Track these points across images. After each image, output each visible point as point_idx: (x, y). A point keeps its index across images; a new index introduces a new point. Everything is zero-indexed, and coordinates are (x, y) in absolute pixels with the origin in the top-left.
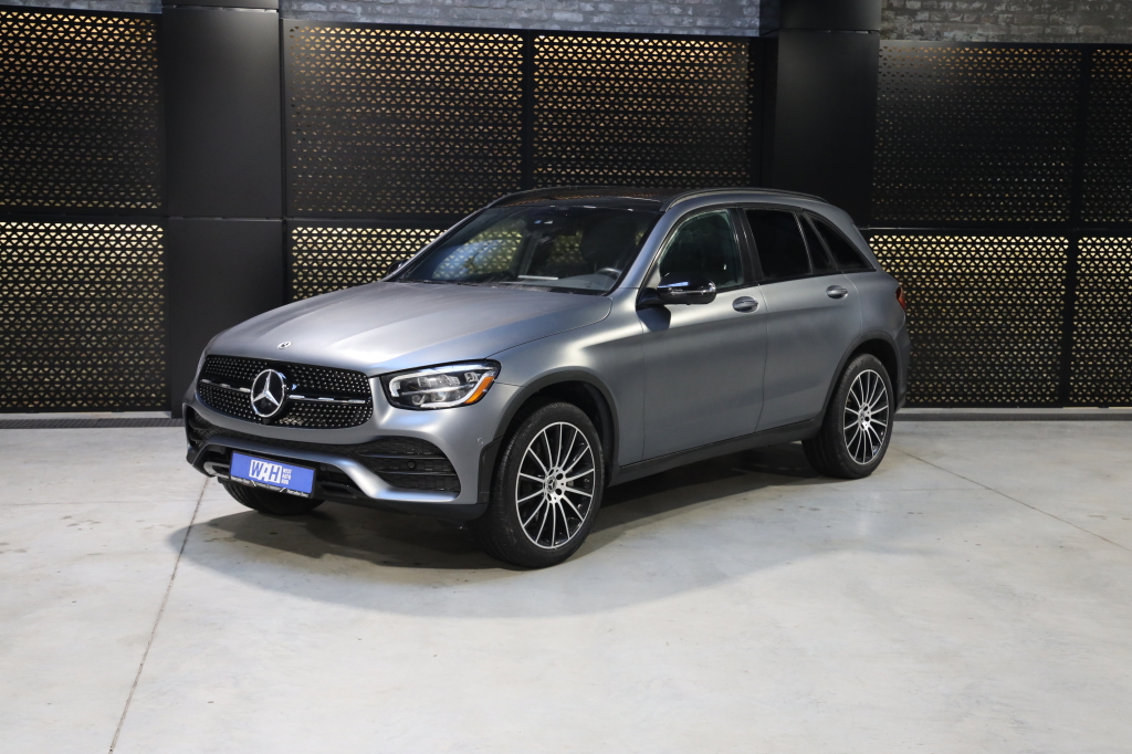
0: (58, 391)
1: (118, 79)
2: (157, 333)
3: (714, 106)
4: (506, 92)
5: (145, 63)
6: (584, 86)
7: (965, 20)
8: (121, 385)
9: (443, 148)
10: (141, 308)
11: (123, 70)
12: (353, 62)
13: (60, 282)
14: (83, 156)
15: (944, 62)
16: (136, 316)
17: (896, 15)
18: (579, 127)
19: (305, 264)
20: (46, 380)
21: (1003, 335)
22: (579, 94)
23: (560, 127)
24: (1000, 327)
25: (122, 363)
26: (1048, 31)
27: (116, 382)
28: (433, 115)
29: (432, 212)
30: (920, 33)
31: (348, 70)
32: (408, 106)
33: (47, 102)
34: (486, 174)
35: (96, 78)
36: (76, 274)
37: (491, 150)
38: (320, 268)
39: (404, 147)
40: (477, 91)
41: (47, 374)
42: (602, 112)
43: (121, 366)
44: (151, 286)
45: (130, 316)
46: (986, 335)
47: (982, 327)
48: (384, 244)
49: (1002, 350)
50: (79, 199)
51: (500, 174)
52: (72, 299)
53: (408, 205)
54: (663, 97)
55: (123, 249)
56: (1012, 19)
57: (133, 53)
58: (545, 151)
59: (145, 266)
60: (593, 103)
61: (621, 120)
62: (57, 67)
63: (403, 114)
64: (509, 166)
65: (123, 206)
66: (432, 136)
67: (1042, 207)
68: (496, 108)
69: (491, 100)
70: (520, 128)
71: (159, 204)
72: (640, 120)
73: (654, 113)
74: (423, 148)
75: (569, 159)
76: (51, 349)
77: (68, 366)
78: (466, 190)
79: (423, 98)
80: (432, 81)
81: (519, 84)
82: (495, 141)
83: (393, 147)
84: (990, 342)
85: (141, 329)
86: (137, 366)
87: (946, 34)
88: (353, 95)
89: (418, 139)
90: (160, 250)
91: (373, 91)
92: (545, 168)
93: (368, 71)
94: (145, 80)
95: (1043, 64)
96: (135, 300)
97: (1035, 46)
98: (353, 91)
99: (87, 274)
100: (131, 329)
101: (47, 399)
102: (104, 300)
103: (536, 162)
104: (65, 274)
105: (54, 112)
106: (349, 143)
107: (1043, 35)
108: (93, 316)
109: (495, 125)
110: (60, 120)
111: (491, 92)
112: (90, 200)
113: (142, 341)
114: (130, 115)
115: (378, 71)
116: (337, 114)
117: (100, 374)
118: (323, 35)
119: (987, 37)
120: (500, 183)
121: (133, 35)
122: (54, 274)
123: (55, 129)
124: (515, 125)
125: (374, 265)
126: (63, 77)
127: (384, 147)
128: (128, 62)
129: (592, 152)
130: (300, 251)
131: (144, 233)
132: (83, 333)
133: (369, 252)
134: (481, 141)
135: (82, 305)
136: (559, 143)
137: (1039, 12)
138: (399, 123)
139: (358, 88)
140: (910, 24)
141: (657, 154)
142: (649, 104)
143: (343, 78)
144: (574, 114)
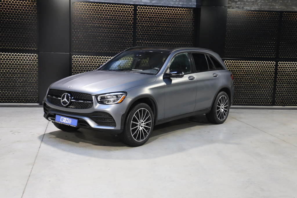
0: (9, 97)
1: (26, 15)
2: (36, 83)
3: (184, 25)
4: (129, 21)
5: (34, 11)
6: (150, 20)
7: (250, 4)
8: (26, 96)
9: (112, 35)
10: (32, 76)
11: (28, 13)
12: (89, 12)
13: (10, 69)
14: (17, 35)
15: (244, 15)
16: (30, 78)
17: (232, 2)
18: (148, 30)
19: (75, 65)
20: (6, 94)
21: (258, 87)
22: (148, 22)
23: (143, 30)
24: (257, 85)
25: (26, 90)
26: (271, 7)
27: (25, 95)
28: (110, 26)
29: (109, 52)
30: (238, 7)
31: (88, 14)
32: (103, 24)
33: (7, 20)
34: (123, 42)
35: (21, 15)
36: (14, 66)
37: (125, 36)
38: (79, 66)
39: (102, 35)
40: (121, 20)
41: (6, 93)
42: (154, 26)
43: (26, 91)
44: (34, 70)
45: (29, 78)
46: (254, 87)
47: (253, 85)
48: (96, 60)
49: (258, 91)
50: (16, 47)
51: (127, 42)
52: (13, 73)
53: (103, 50)
54: (171, 23)
55: (27, 60)
56: (262, 4)
57: (31, 8)
58: (139, 36)
59: (33, 65)
60: (152, 24)
61: (159, 29)
62: (10, 11)
63: (102, 26)
64: (130, 40)
65: (27, 49)
66: (110, 32)
67: (269, 53)
68: (126, 25)
69: (125, 23)
70: (133, 30)
71: (37, 48)
72: (164, 29)
73: (168, 27)
74: (107, 35)
75: (145, 39)
76: (8, 86)
77: (12, 91)
78: (118, 46)
79: (107, 22)
80: (110, 17)
81: (133, 19)
82: (126, 34)
83: (99, 35)
84: (255, 89)
85: (32, 81)
86: (30, 91)
87: (245, 8)
88: (89, 21)
89: (106, 33)
90: (37, 60)
91: (94, 20)
92: (139, 41)
93: (93, 14)
94: (34, 15)
95: (270, 16)
96: (30, 74)
97: (268, 11)
98: (89, 19)
99: (17, 67)
100: (29, 81)
101: (6, 100)
102: (22, 73)
103: (137, 39)
104: (12, 66)
105: (9, 23)
106: (88, 33)
107: (270, 8)
108: (19, 78)
109: (126, 29)
110: (11, 26)
111: (125, 20)
112: (19, 47)
113: (32, 85)
114: (29, 24)
115: (96, 14)
116: (84, 25)
117: (20, 93)
118: (81, 4)
119: (255, 9)
120: (127, 45)
121: (30, 3)
122: (9, 66)
123: (9, 28)
124: (131, 29)
125: (94, 66)
126: (12, 14)
127: (97, 34)
128: (29, 10)
129: (152, 37)
130: (74, 62)
131: (33, 56)
132: (16, 82)
133: (92, 62)
134: (122, 33)
135: (16, 75)
136: (143, 34)
137: (269, 2)
138: (101, 28)
139: (90, 19)
140: (235, 5)
141: (169, 38)
142: (167, 25)
143: (86, 16)
144: (147, 27)
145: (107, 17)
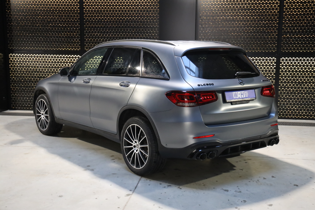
1: (147, 11)
4: (273, 9)
5: (155, 5)
6: (303, 5)
9: (250, 30)
11: (149, 8)
18: (300, 20)
22: (301, 8)
23: (293, 20)
28: (247, 18)
31: (219, 4)
32: (238, 16)
33: (127, 19)
34: (264, 38)
35: (141, 11)
37: (267, 29)
39: (236, 30)
40: (263, 9)
42: (310, 14)
51: (269, 38)
58: (287, 29)
60: (306, 11)
62: (130, 8)
63: (236, 18)
64: (273, 35)
66: (246, 26)
68: (269, 15)
69: (268, 12)
70: (278, 22)
75: (295, 32)
78: (257, 44)
79: (243, 13)
80: (247, 7)
81: (278, 6)
82: (269, 26)
83: (233, 30)
88: (220, 13)
89: (241, 27)
91: (227, 11)
92: (286, 35)
93: (225, 4)
94: (155, 11)
98: (220, 11)
103: (283, 33)
105: (129, 22)
106: (218, 29)
109: (269, 21)
110: (130, 25)
111: (268, 9)
114: (150, 22)
116: (215, 19)
120: (269, 41)
123: (129, 27)
124: (276, 21)
126: (132, 11)
127: (229, 30)
128: (150, 5)
129: (305, 29)
134: (263, 27)
136: (292, 26)
138: (235, 21)
139: (222, 10)
143: (217, 7)
144: (299, 15)
145: (244, 7)
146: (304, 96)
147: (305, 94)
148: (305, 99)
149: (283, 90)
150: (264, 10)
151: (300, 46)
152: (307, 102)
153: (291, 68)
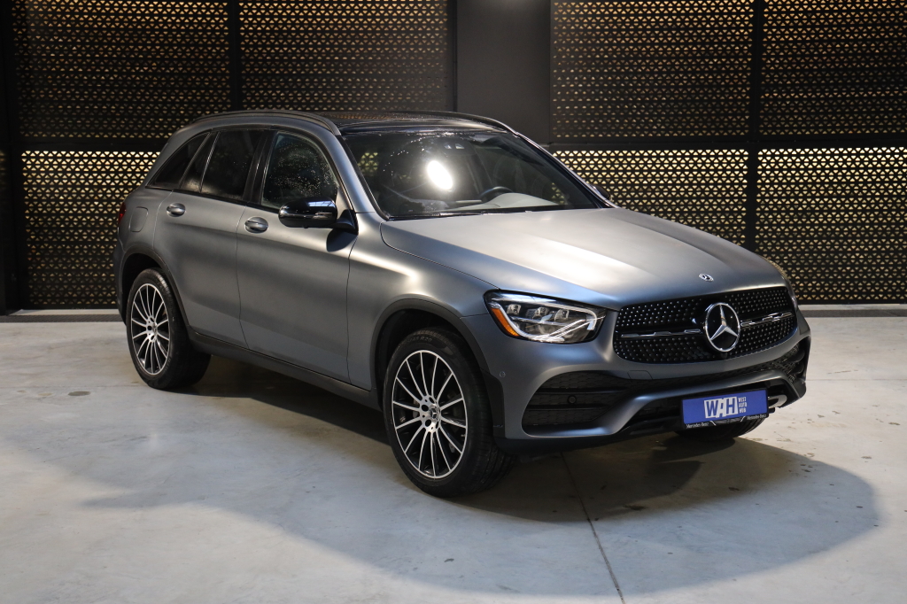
4: (738, 28)
6: (809, 19)
9: (681, 80)
18: (803, 56)
22: (804, 27)
23: (786, 56)
28: (673, 51)
29: (671, 135)
31: (602, 15)
32: (652, 44)
34: (718, 100)
35: (399, 32)
37: (723, 79)
39: (648, 80)
40: (712, 29)
42: (825, 41)
48: (629, 164)
53: (651, 130)
54: (883, 25)
58: (772, 78)
60: (817, 34)
61: (842, 48)
62: (369, 24)
63: (648, 51)
64: (740, 93)
68: (729, 43)
69: (725, 36)
70: (750, 59)
72: (860, 47)
73: (873, 40)
74: (664, 80)
75: (793, 85)
78: (701, 115)
79: (665, 37)
80: (674, 22)
81: (750, 20)
82: (728, 72)
83: (639, 80)
89: (660, 73)
91: (623, 33)
92: (771, 93)
94: (437, 32)
98: (606, 33)
103: (763, 88)
105: (366, 61)
106: (601, 78)
109: (728, 57)
110: (370, 68)
111: (725, 28)
114: (424, 61)
116: (592, 53)
120: (730, 108)
123: (367, 75)
124: (745, 57)
125: (620, 182)
126: (374, 32)
127: (631, 80)
129: (815, 77)
133: (616, 171)
134: (715, 72)
136: (785, 71)
138: (644, 59)
139: (611, 30)
141: (875, 76)
142: (869, 32)
143: (598, 23)
144: (799, 44)
145: (666, 22)
146: (816, 245)
147: (820, 238)
148: (820, 252)
149: (766, 232)
150: (716, 31)
151: (804, 121)
152: (823, 259)
153: (785, 177)
